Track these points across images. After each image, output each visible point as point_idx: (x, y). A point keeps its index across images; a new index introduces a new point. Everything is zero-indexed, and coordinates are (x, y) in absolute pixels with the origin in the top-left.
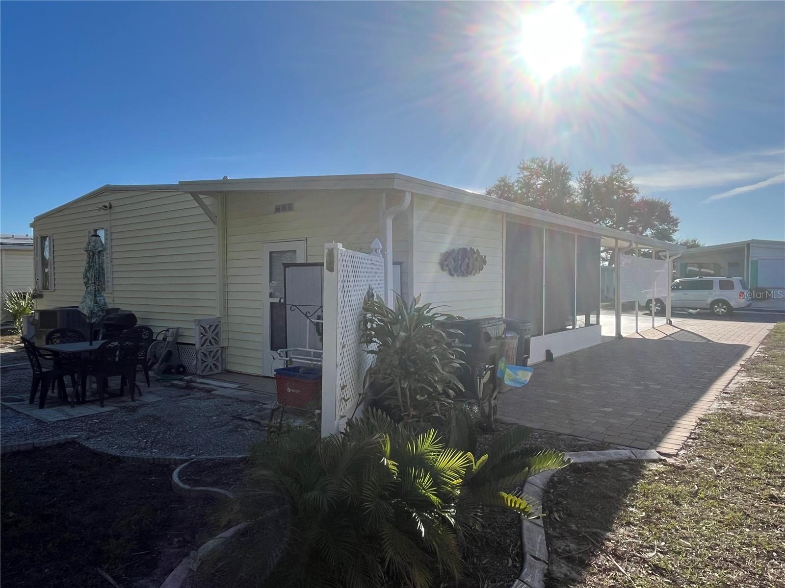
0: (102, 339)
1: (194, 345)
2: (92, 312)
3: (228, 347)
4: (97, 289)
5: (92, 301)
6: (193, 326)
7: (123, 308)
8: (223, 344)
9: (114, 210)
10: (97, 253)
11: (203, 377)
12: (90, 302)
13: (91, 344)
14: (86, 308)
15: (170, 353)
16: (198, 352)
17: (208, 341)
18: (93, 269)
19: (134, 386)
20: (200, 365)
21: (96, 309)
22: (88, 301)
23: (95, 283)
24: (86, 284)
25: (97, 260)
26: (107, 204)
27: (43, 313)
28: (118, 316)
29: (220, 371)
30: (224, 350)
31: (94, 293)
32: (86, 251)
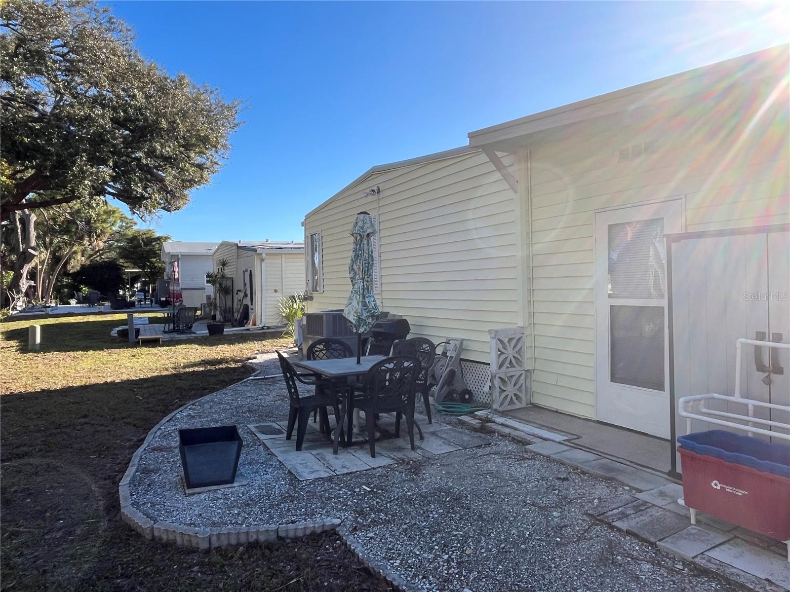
0: (370, 354)
1: (489, 364)
2: (360, 319)
3: (534, 370)
4: (365, 286)
5: (360, 304)
6: (487, 338)
7: (393, 312)
8: (528, 366)
9: (382, 195)
10: (365, 237)
11: (504, 414)
12: (356, 305)
13: (358, 362)
14: (352, 313)
15: (452, 374)
16: (495, 376)
17: (508, 361)
18: (360, 260)
19: (412, 423)
20: (498, 395)
21: (365, 315)
22: (354, 303)
23: (363, 279)
24: (352, 279)
25: (366, 247)
26: (375, 188)
27: (310, 317)
28: (388, 322)
29: (523, 405)
30: (529, 374)
31: (361, 292)
32: (352, 235)
